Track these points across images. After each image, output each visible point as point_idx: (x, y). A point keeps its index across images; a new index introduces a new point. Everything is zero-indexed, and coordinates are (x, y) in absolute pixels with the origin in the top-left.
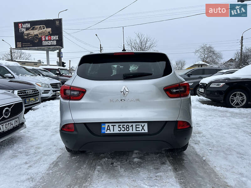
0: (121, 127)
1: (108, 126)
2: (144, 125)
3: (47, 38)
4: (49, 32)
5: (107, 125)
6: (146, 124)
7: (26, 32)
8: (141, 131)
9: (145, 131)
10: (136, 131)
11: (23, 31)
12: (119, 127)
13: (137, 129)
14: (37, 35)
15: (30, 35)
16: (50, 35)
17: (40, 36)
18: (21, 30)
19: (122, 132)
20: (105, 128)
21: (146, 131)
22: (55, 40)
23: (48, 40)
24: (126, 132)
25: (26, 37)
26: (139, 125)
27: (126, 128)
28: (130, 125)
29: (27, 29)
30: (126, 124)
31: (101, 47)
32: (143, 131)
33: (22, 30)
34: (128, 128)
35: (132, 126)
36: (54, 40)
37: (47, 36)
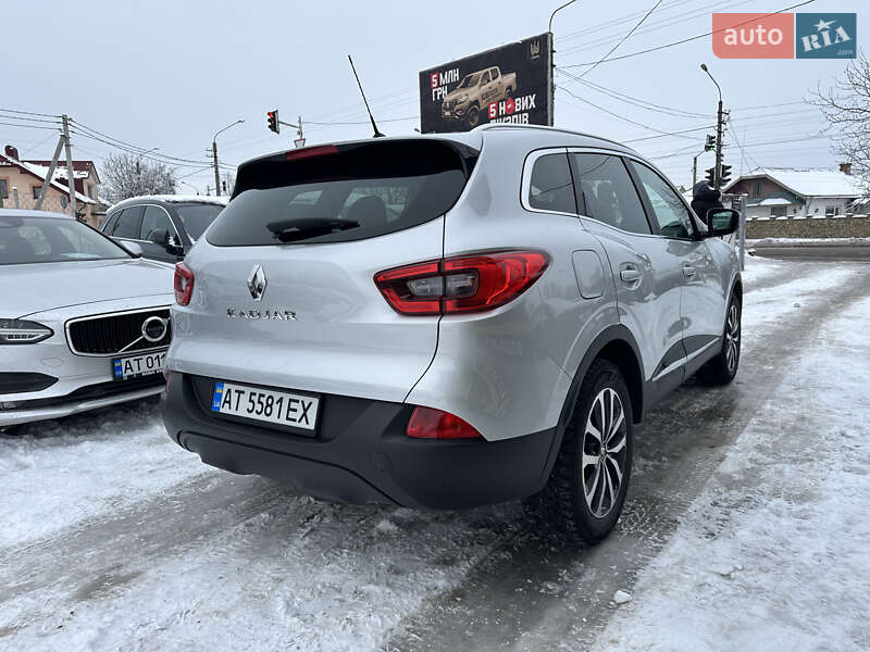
0: (255, 398)
1: (229, 391)
2: (310, 404)
3: (502, 108)
4: (510, 87)
5: (227, 386)
6: (316, 402)
7: (448, 98)
8: (300, 421)
9: (307, 423)
10: (288, 419)
11: (441, 96)
12: (251, 401)
13: (292, 415)
14: (476, 102)
15: (457, 106)
16: (513, 94)
17: (483, 105)
18: (436, 92)
19: (253, 415)
20: (221, 394)
21: (312, 426)
22: (525, 111)
23: (507, 115)
24: (262, 417)
25: (448, 113)
26: (298, 401)
27: (265, 405)
28: (277, 395)
29: (452, 87)
30: (267, 393)
31: (720, 113)
32: (303, 425)
33: (439, 94)
34: (271, 406)
35: (281, 400)
36: (521, 112)
37: (502, 101)
